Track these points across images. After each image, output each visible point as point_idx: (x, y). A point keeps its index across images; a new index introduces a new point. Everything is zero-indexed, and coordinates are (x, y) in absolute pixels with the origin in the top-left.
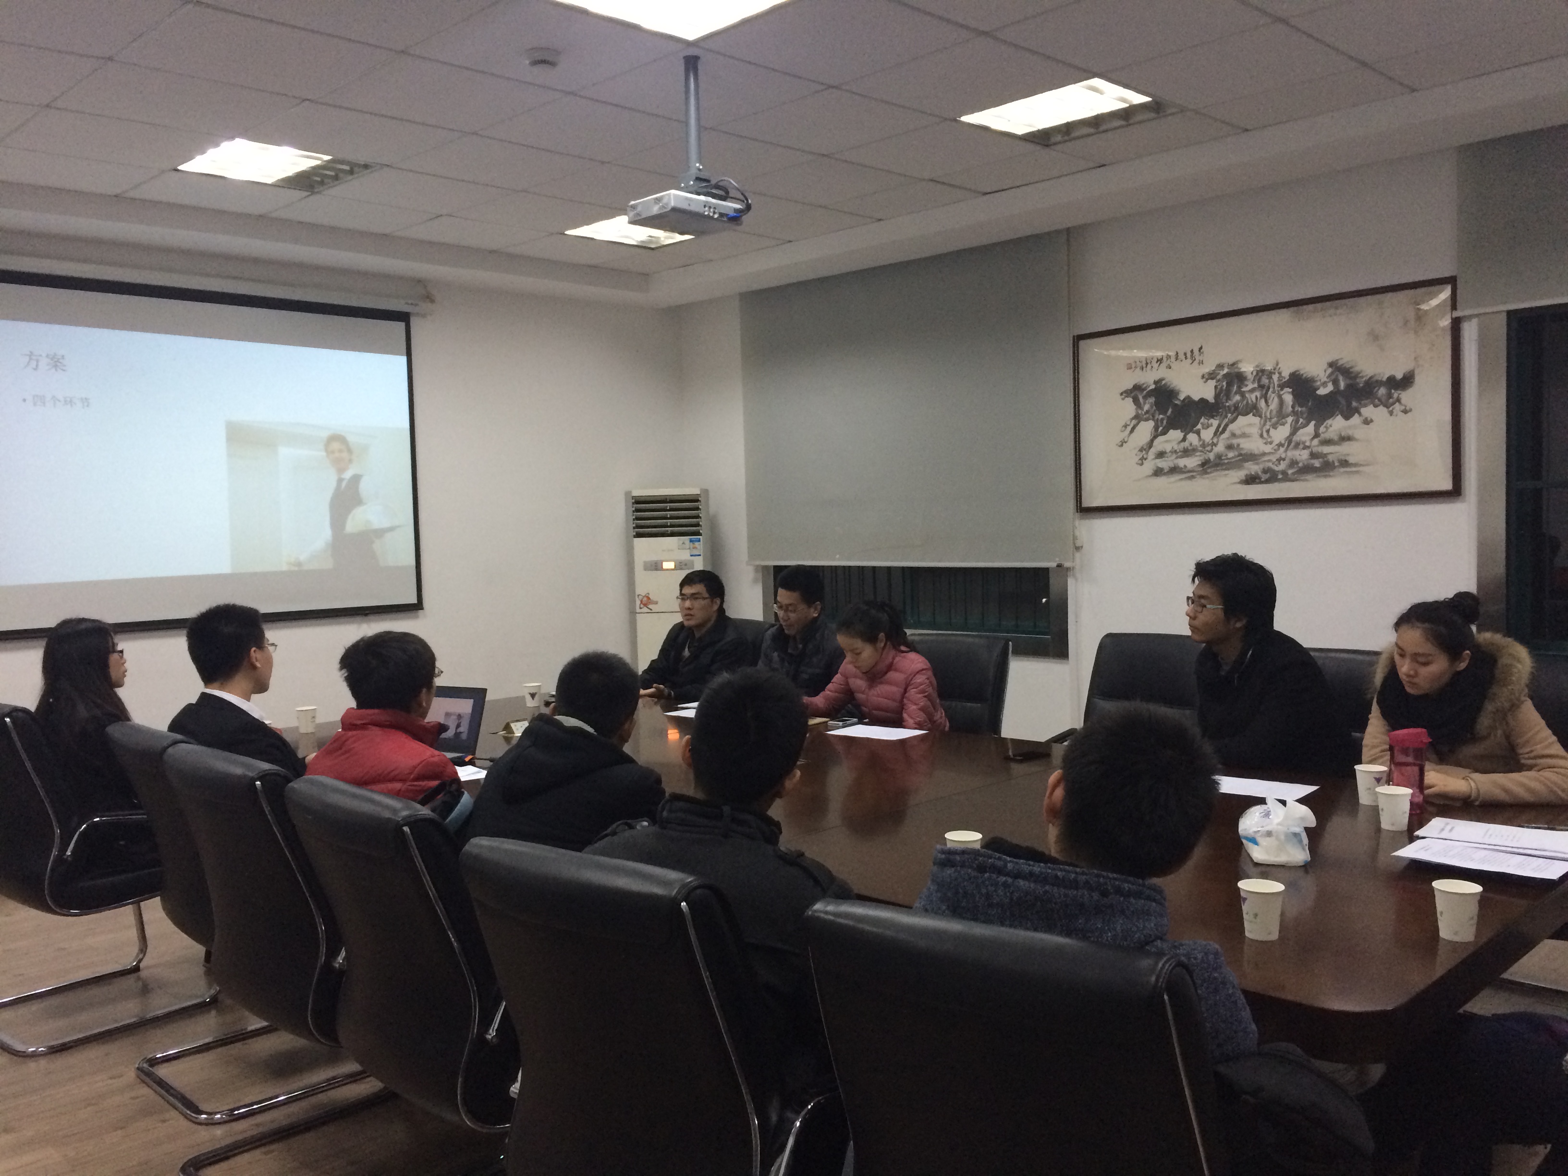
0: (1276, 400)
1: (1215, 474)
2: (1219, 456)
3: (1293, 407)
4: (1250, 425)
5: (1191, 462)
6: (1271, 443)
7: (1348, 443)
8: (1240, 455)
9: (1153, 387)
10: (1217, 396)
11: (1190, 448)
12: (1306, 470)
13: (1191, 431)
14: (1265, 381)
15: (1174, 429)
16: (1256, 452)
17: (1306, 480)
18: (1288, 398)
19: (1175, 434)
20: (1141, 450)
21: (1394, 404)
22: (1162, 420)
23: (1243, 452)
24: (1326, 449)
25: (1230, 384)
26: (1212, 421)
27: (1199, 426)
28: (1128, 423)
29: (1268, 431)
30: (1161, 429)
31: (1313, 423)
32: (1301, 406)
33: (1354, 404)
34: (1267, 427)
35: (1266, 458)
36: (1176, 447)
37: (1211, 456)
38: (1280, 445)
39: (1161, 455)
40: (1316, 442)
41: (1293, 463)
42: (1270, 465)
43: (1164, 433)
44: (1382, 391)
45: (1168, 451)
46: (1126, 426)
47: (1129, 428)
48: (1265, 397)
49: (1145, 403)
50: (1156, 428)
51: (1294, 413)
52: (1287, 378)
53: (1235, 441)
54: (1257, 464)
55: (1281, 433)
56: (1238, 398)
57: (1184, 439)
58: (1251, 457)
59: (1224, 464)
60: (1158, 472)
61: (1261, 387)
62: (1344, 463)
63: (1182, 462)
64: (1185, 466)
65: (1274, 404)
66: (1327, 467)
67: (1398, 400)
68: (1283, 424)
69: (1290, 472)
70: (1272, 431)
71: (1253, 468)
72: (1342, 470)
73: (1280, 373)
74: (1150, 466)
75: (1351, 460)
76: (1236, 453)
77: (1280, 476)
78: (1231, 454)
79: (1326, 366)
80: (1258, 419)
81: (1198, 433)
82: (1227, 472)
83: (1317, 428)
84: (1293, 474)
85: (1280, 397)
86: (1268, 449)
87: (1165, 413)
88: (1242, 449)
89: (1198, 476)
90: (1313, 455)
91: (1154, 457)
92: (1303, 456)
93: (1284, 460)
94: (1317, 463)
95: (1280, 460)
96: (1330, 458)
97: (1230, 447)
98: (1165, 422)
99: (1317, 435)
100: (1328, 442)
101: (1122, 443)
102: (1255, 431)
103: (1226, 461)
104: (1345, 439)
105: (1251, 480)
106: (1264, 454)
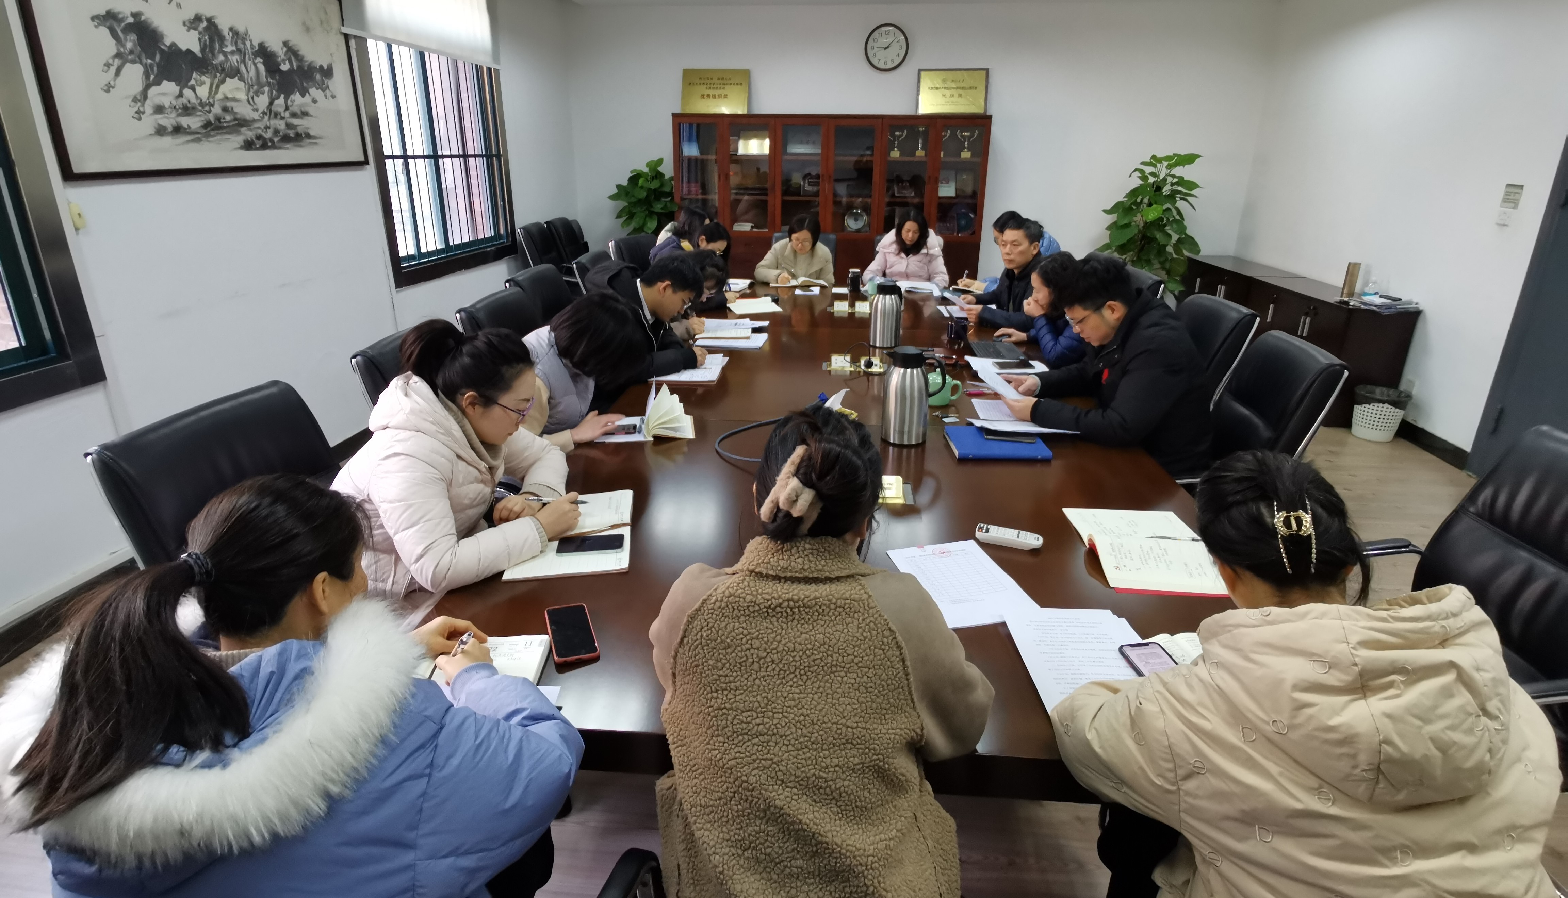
0: (253, 67)
1: (219, 137)
2: (218, 119)
3: (266, 77)
4: (237, 89)
5: (193, 122)
6: (257, 110)
7: (306, 117)
8: (235, 119)
9: (131, 20)
10: (203, 50)
11: (189, 105)
12: (286, 139)
13: (186, 86)
14: (241, 46)
15: (169, 80)
16: (248, 118)
17: (287, 149)
18: (262, 68)
19: (169, 87)
20: (135, 100)
21: (326, 90)
22: (151, 66)
23: (238, 116)
24: (295, 121)
25: (212, 40)
26: (204, 78)
27: (193, 82)
28: (111, 61)
29: (253, 98)
30: (152, 77)
31: (282, 96)
32: (272, 79)
33: (305, 84)
34: (251, 94)
35: (256, 125)
36: (174, 103)
37: (211, 117)
38: (264, 113)
39: (159, 109)
40: (287, 114)
41: (276, 132)
42: (260, 131)
43: (158, 83)
44: (318, 77)
45: (167, 106)
46: (108, 65)
47: (113, 70)
48: (243, 61)
49: (126, 40)
50: (147, 74)
51: (269, 84)
52: (257, 48)
53: (229, 104)
54: (250, 130)
55: (263, 101)
56: (221, 58)
57: (181, 95)
58: (242, 123)
59: (225, 127)
60: (161, 131)
61: (239, 51)
62: (308, 136)
63: (185, 121)
64: (189, 126)
65: (253, 73)
66: (298, 138)
67: (328, 87)
68: (263, 93)
69: (276, 140)
70: (255, 98)
71: (248, 134)
72: (309, 141)
73: (251, 41)
74: (150, 121)
75: (312, 133)
76: (232, 117)
77: (270, 144)
78: (228, 118)
79: (281, 45)
80: (242, 83)
81: (193, 89)
82: (228, 136)
83: (286, 99)
84: (278, 141)
85: (255, 65)
86: (256, 115)
87: (153, 58)
88: (236, 113)
89: (204, 139)
90: (289, 126)
91: (151, 111)
92: (281, 125)
93: (269, 128)
94: (292, 134)
95: (267, 127)
96: (300, 130)
97: (225, 109)
98: (155, 69)
99: (287, 108)
100: (294, 115)
101: (108, 88)
102: (242, 96)
103: (225, 125)
104: (305, 114)
105: (248, 145)
106: (254, 121)
